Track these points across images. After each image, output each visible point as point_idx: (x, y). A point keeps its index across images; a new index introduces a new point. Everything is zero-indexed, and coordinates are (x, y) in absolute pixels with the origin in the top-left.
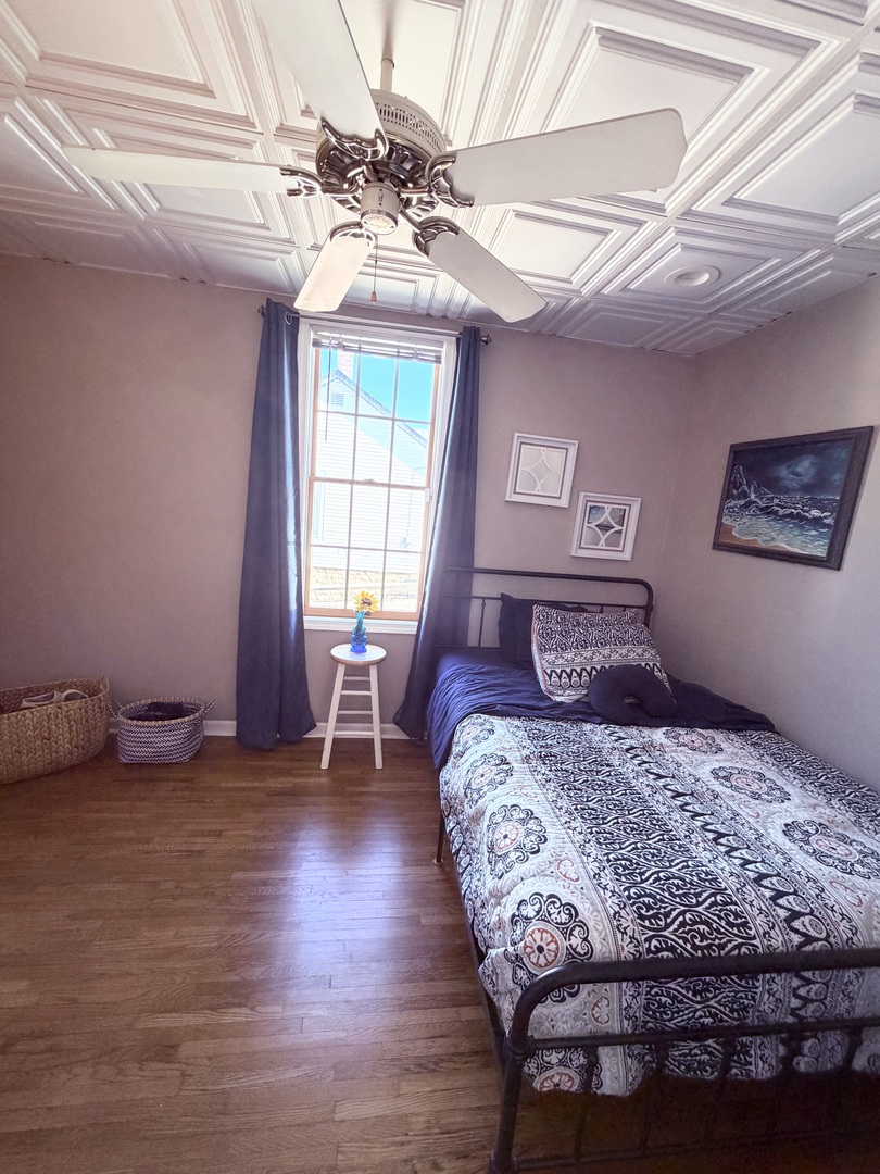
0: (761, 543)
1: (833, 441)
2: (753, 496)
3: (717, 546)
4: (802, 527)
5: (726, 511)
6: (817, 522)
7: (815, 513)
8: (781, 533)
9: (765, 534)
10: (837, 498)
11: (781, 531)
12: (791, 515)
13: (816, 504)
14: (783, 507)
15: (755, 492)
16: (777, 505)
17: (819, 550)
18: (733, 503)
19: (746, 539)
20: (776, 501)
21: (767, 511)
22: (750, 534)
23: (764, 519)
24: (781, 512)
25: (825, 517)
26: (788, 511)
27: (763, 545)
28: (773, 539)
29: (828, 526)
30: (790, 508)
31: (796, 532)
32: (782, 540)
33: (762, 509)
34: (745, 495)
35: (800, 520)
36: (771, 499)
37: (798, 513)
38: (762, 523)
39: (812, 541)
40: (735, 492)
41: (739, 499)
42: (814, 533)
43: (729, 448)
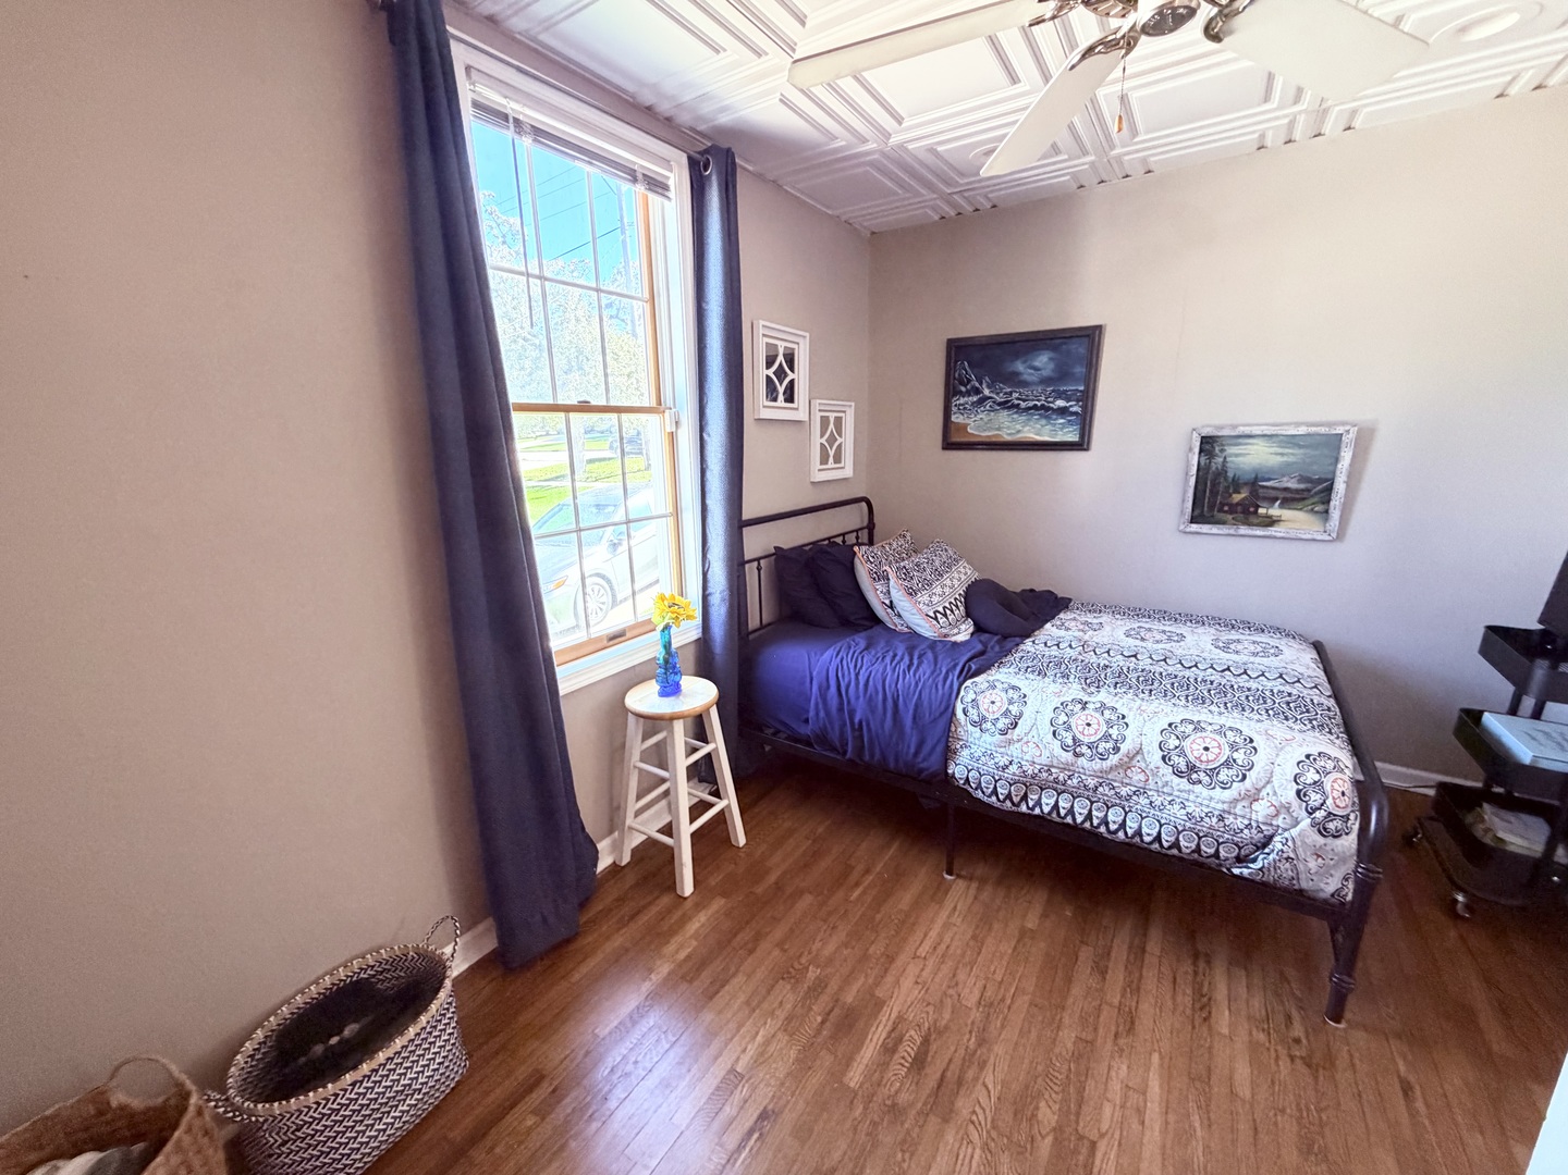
0: (1006, 436)
1: (1071, 337)
2: (987, 392)
3: (949, 445)
4: (1047, 418)
5: (954, 409)
6: (1063, 411)
7: (1060, 403)
8: (1027, 425)
9: (1009, 428)
10: (1082, 388)
11: (1025, 424)
12: (1035, 407)
13: (1061, 395)
14: (1024, 401)
15: (988, 387)
16: (1018, 399)
17: (1071, 436)
18: (962, 401)
19: (986, 434)
20: (1015, 395)
21: (1006, 405)
22: (990, 429)
23: (1006, 413)
24: (1023, 405)
25: (1071, 406)
26: (1031, 404)
27: (1009, 438)
28: (1019, 431)
29: (1076, 413)
30: (1033, 400)
31: (1044, 422)
32: (1029, 431)
33: (999, 404)
34: (977, 391)
35: (1045, 411)
36: (1011, 393)
37: (1043, 405)
38: (1004, 416)
39: (1062, 429)
40: (963, 389)
41: (969, 395)
42: (1062, 421)
43: (945, 345)
